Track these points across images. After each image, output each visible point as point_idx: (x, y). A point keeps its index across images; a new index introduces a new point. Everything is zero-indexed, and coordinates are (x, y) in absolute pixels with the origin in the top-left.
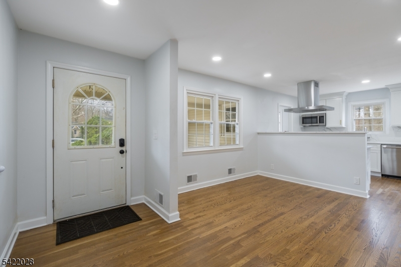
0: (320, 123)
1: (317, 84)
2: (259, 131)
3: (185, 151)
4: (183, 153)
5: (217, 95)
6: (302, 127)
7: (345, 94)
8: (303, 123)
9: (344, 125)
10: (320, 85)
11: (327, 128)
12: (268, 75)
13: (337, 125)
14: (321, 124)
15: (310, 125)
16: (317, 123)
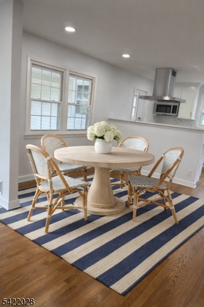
0: (173, 112)
1: (174, 74)
2: (112, 117)
3: (26, 134)
4: (25, 136)
5: (68, 71)
6: (155, 115)
7: (200, 85)
8: (157, 111)
9: (193, 118)
10: (178, 75)
11: (178, 119)
12: (126, 56)
13: (187, 117)
14: (173, 114)
15: (164, 113)
16: (170, 112)
